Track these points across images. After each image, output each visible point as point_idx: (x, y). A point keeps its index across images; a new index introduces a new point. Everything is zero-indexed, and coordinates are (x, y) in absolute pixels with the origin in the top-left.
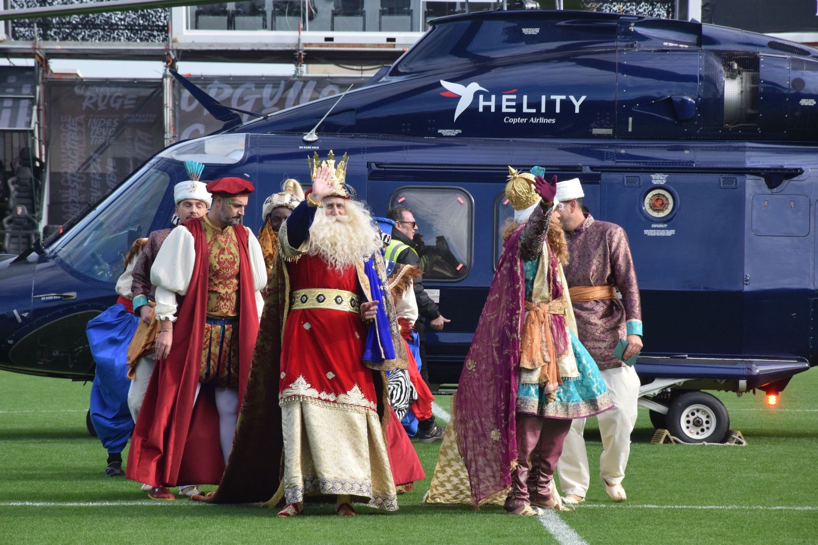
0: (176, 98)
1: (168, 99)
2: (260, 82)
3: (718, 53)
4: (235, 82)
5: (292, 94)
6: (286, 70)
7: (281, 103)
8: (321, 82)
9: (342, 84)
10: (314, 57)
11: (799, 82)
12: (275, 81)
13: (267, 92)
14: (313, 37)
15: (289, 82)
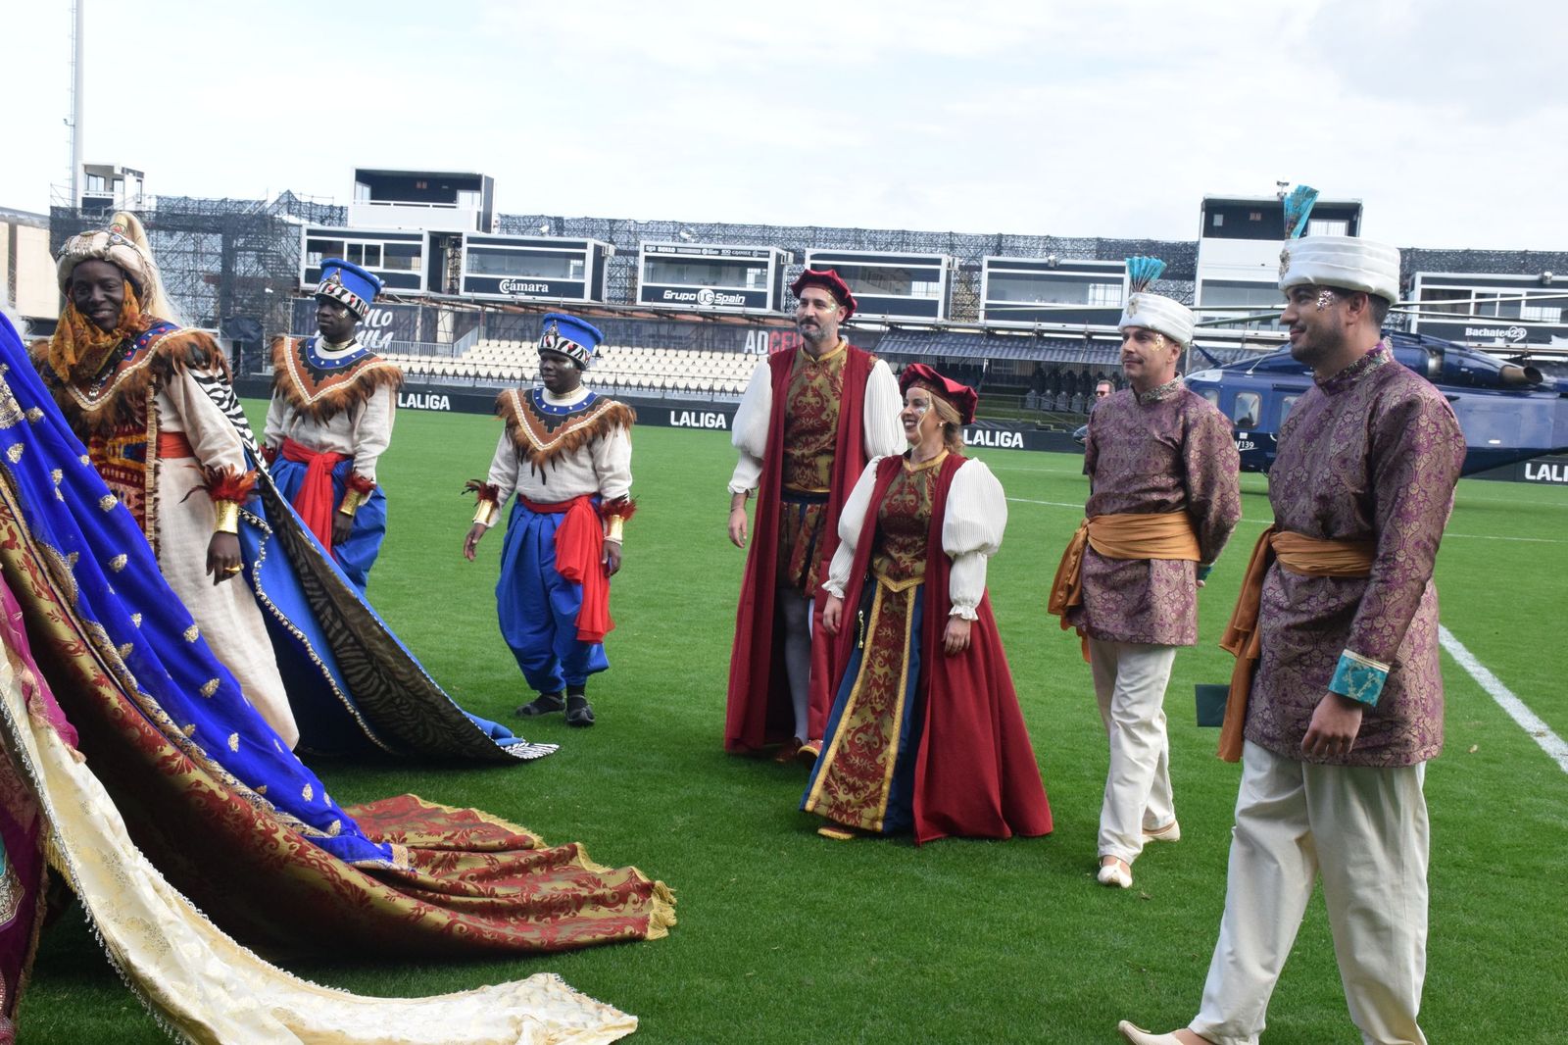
0: (1191, 355)
1: (1188, 356)
2: (1226, 350)
3: (1427, 347)
4: (1216, 349)
5: (1239, 355)
6: (1238, 345)
7: (1234, 359)
8: (1251, 351)
9: (1261, 352)
10: (1249, 341)
11: (1461, 362)
12: (1232, 350)
13: (1229, 354)
14: (1250, 333)
15: (1238, 351)
